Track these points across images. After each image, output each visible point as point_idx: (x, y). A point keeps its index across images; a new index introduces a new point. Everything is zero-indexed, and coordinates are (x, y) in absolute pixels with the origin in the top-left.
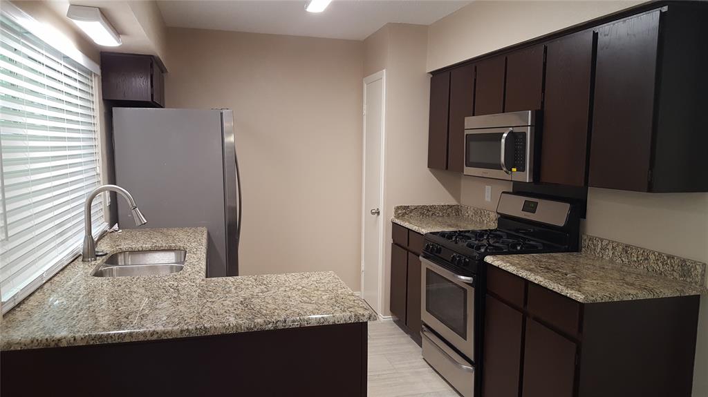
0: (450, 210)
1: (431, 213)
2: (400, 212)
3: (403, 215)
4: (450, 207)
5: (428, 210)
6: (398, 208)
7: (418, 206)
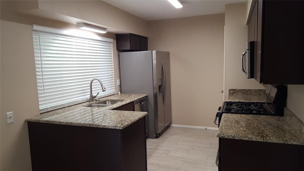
0: (261, 92)
1: (249, 93)
2: (231, 92)
3: (233, 93)
4: (261, 90)
5: (247, 92)
6: (230, 90)
7: (241, 89)
